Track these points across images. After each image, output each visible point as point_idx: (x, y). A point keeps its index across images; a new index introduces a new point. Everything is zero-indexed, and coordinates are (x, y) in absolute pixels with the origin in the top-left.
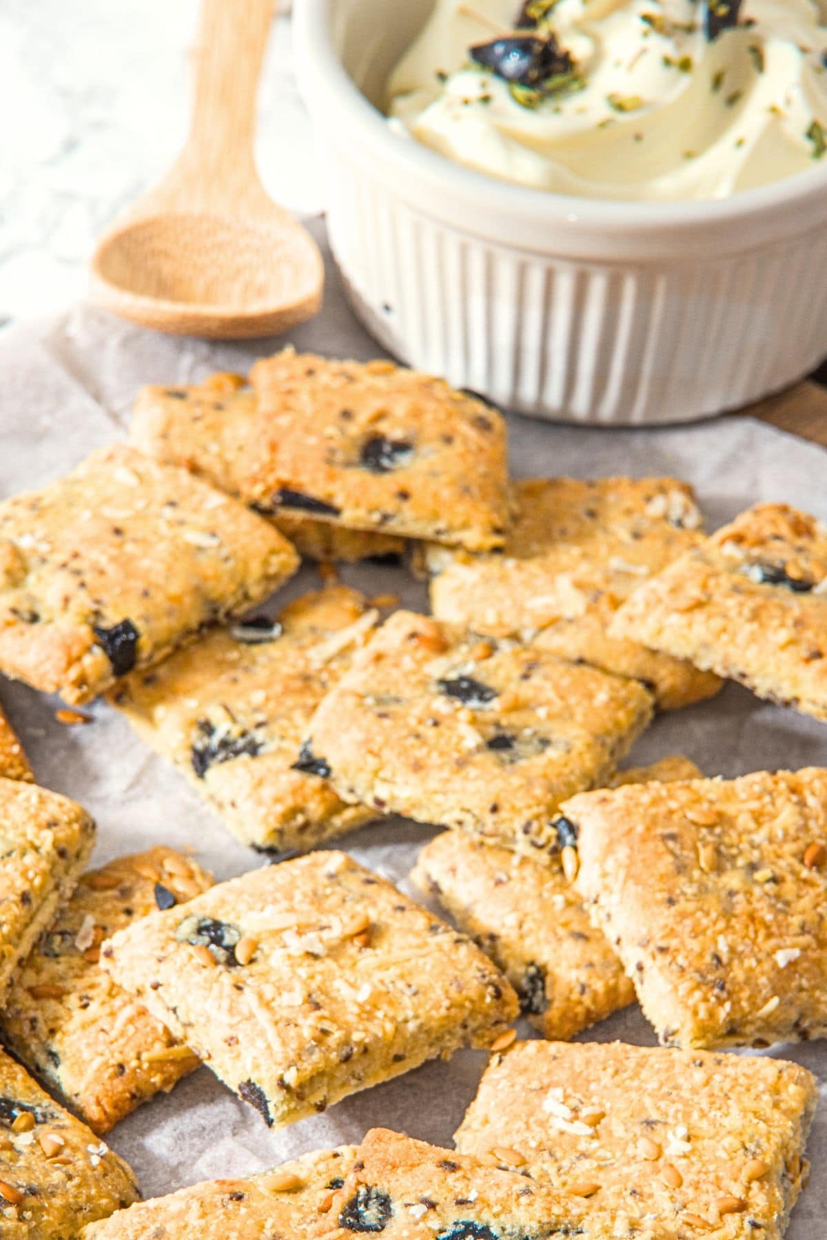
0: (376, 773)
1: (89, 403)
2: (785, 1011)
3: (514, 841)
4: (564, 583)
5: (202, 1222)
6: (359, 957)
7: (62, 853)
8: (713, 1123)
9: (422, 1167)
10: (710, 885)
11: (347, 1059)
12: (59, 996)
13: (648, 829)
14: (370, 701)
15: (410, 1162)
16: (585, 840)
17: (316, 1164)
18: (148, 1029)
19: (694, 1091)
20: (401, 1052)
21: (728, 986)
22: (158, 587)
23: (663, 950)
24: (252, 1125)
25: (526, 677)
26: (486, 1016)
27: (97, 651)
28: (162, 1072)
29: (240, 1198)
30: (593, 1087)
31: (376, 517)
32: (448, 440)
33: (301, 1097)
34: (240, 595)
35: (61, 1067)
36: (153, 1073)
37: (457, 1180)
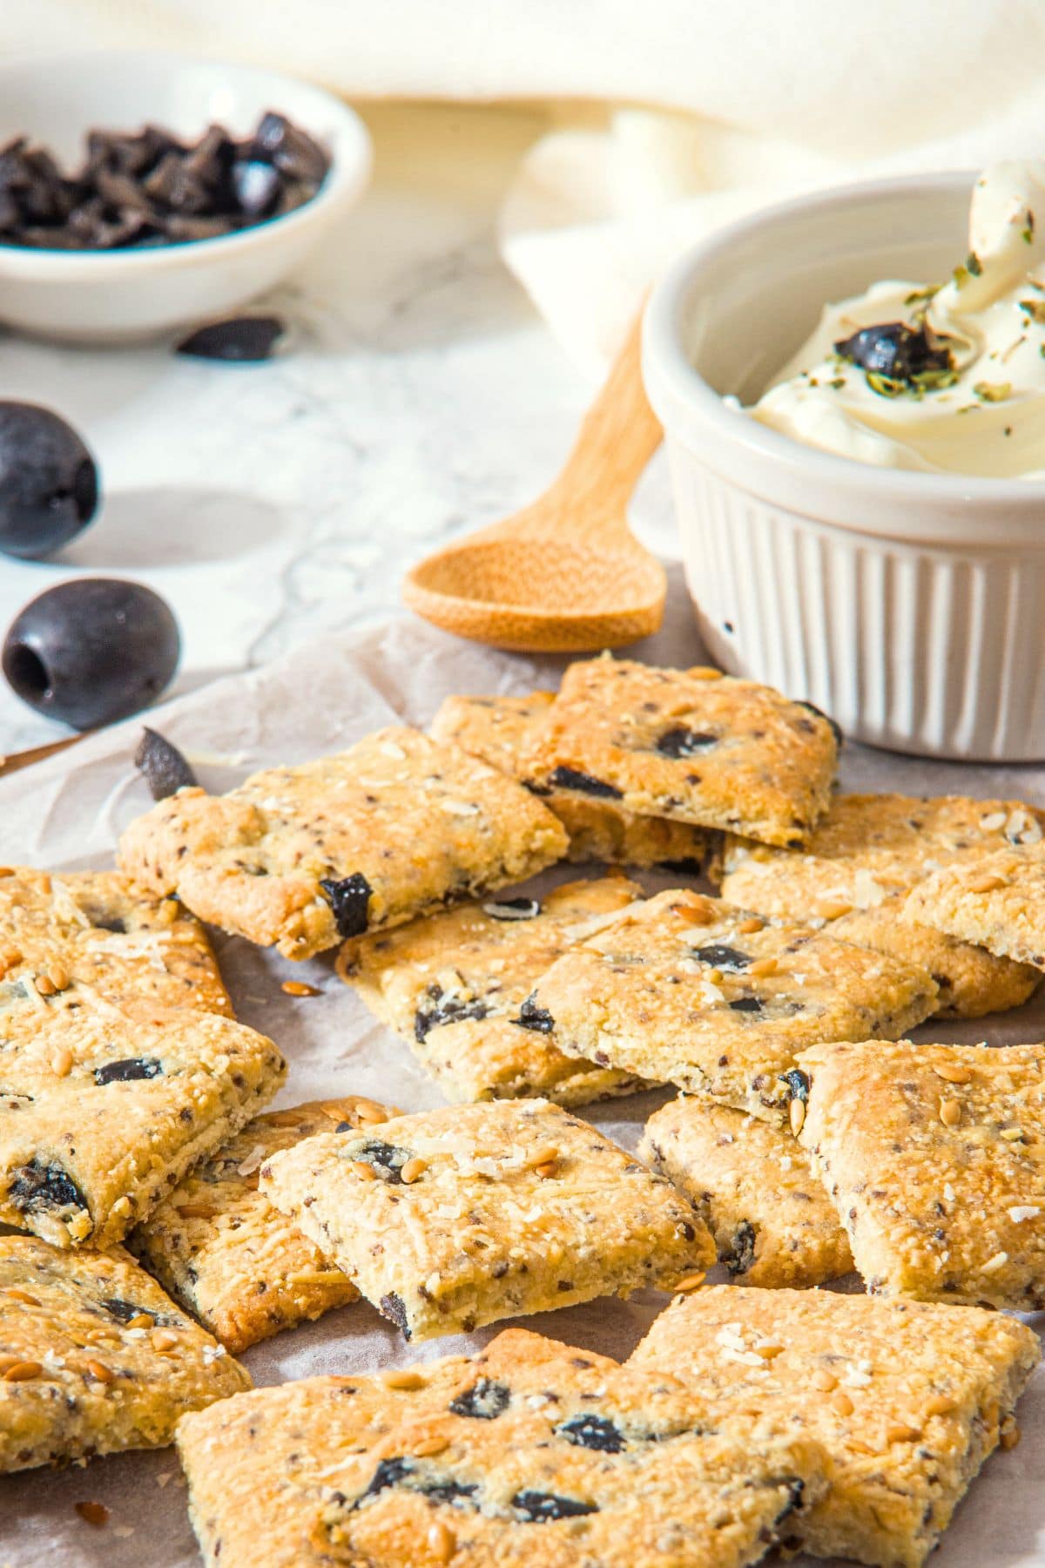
0: (601, 1023)
1: (390, 714)
2: (1015, 1270)
3: (743, 1098)
4: (864, 877)
5: (305, 1410)
6: (540, 1185)
7: (238, 1081)
8: (903, 1361)
9: (552, 1363)
10: (947, 1136)
11: (501, 1275)
12: (209, 1215)
13: (885, 1078)
14: (608, 958)
15: (538, 1357)
16: (817, 1093)
17: (443, 1367)
18: (300, 1251)
19: (889, 1331)
20: (568, 1280)
21: (948, 1236)
22: (402, 849)
23: (879, 1195)
24: (403, 1359)
25: (792, 950)
26: (676, 1257)
27: (321, 901)
28: (309, 1296)
29: (351, 1392)
30: (777, 1324)
31: (661, 801)
32: (759, 735)
33: (444, 1310)
34: (496, 869)
35: (198, 1284)
36: (297, 1295)
37: (588, 1376)
